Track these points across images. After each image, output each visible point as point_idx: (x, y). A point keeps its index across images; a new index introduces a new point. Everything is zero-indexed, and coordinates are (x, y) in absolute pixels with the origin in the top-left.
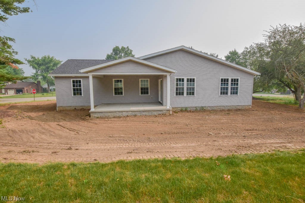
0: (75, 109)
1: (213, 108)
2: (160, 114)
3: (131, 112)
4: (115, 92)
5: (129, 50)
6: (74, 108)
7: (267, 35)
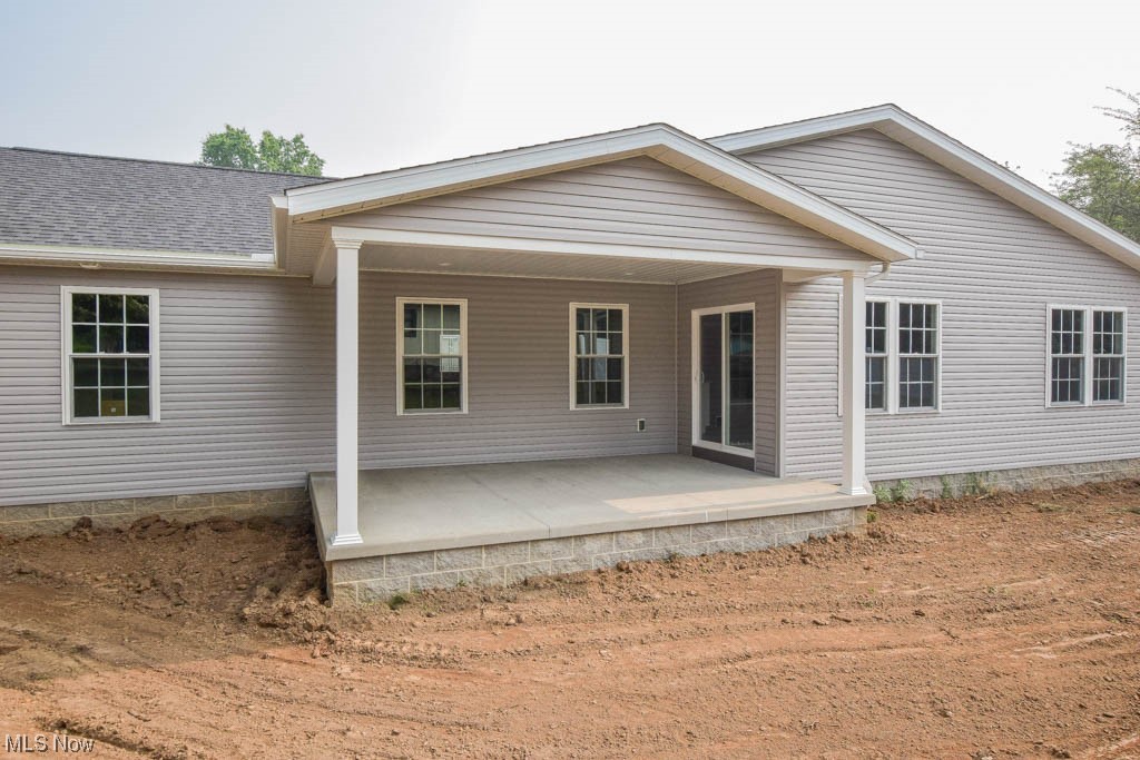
0: (85, 523)
1: (1020, 481)
2: (824, 541)
3: (639, 538)
4: (407, 389)
5: (306, 153)
6: (70, 519)
7: (1119, 111)
